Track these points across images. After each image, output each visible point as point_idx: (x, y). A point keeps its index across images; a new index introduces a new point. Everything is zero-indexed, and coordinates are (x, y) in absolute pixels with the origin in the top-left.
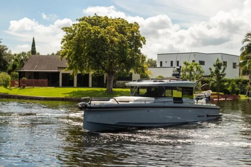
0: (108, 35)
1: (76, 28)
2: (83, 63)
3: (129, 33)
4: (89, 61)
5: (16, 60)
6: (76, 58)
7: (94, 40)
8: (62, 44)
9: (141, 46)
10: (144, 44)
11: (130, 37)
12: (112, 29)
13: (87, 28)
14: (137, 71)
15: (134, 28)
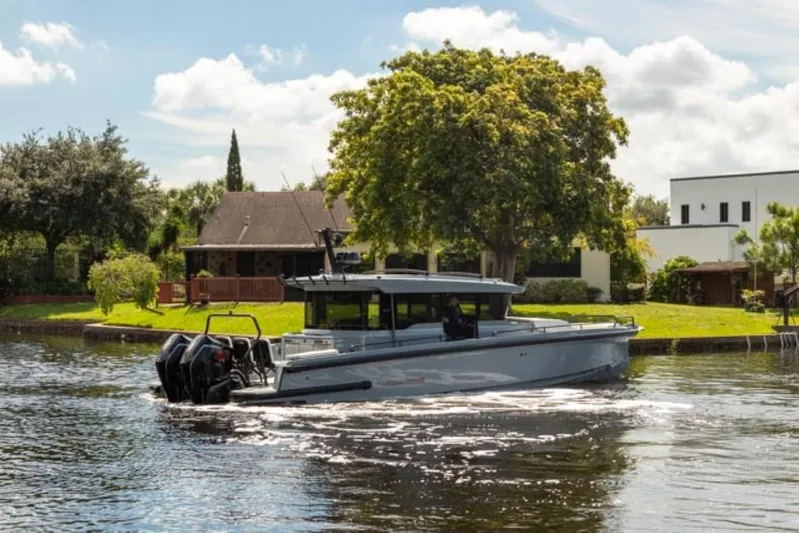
0: (493, 116)
1: (380, 94)
2: (408, 217)
3: (569, 107)
4: (427, 209)
5: (177, 211)
6: (381, 199)
7: (445, 135)
8: (332, 151)
9: (610, 150)
10: (621, 144)
11: (572, 120)
12: (505, 93)
13: (418, 92)
14: (597, 242)
15: (584, 88)
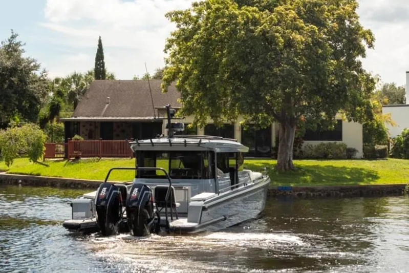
0: (279, 28)
1: (200, 12)
2: (219, 98)
3: (333, 22)
4: (233, 92)
5: (59, 94)
6: (201, 86)
7: (244, 41)
8: (166, 52)
9: (362, 52)
10: (369, 47)
11: (334, 30)
12: (288, 12)
13: (227, 12)
14: (353, 116)
15: (344, 9)
